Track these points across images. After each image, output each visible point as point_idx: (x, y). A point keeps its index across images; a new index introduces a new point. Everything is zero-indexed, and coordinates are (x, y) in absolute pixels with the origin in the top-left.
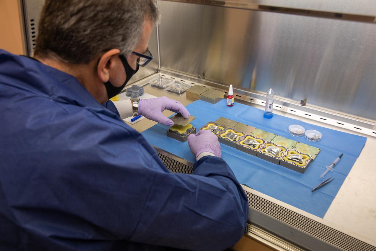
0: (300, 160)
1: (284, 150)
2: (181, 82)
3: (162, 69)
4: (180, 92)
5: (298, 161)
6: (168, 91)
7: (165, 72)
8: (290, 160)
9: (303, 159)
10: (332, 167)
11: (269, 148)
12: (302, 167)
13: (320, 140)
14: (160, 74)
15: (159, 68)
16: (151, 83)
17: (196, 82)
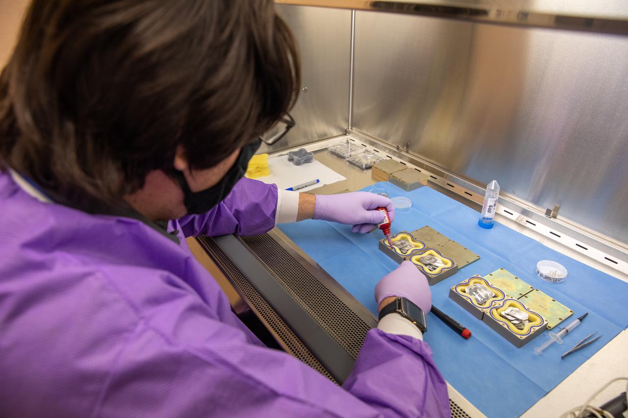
0: (521, 321)
1: (500, 297)
2: (374, 152)
3: (354, 131)
4: (364, 167)
5: (517, 322)
6: (349, 161)
7: (356, 136)
8: (503, 317)
9: (530, 320)
10: (560, 337)
11: (475, 287)
12: (519, 336)
13: (562, 281)
14: (349, 137)
15: (349, 128)
16: (330, 148)
17: (395, 156)
